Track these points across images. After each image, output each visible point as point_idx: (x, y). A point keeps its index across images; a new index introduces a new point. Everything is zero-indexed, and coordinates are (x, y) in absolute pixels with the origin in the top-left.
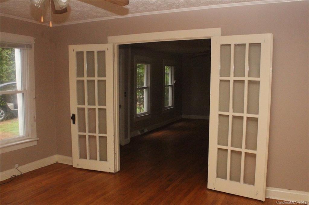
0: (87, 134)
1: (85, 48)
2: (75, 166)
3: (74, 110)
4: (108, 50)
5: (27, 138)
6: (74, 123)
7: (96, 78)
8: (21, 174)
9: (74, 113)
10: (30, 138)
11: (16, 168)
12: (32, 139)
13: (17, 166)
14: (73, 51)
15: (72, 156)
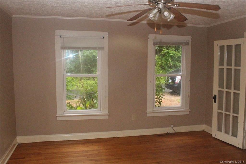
0: (224, 112)
1: (225, 43)
2: (213, 136)
3: (215, 92)
4: (243, 43)
5: (182, 108)
6: (215, 102)
7: (233, 67)
8: (175, 132)
9: (216, 94)
10: (184, 109)
11: (172, 128)
12: (185, 109)
13: (172, 126)
14: (217, 45)
15: (212, 127)
